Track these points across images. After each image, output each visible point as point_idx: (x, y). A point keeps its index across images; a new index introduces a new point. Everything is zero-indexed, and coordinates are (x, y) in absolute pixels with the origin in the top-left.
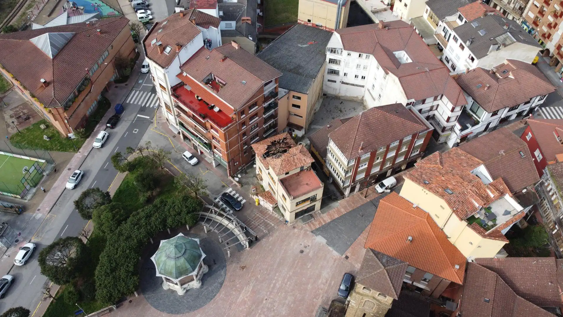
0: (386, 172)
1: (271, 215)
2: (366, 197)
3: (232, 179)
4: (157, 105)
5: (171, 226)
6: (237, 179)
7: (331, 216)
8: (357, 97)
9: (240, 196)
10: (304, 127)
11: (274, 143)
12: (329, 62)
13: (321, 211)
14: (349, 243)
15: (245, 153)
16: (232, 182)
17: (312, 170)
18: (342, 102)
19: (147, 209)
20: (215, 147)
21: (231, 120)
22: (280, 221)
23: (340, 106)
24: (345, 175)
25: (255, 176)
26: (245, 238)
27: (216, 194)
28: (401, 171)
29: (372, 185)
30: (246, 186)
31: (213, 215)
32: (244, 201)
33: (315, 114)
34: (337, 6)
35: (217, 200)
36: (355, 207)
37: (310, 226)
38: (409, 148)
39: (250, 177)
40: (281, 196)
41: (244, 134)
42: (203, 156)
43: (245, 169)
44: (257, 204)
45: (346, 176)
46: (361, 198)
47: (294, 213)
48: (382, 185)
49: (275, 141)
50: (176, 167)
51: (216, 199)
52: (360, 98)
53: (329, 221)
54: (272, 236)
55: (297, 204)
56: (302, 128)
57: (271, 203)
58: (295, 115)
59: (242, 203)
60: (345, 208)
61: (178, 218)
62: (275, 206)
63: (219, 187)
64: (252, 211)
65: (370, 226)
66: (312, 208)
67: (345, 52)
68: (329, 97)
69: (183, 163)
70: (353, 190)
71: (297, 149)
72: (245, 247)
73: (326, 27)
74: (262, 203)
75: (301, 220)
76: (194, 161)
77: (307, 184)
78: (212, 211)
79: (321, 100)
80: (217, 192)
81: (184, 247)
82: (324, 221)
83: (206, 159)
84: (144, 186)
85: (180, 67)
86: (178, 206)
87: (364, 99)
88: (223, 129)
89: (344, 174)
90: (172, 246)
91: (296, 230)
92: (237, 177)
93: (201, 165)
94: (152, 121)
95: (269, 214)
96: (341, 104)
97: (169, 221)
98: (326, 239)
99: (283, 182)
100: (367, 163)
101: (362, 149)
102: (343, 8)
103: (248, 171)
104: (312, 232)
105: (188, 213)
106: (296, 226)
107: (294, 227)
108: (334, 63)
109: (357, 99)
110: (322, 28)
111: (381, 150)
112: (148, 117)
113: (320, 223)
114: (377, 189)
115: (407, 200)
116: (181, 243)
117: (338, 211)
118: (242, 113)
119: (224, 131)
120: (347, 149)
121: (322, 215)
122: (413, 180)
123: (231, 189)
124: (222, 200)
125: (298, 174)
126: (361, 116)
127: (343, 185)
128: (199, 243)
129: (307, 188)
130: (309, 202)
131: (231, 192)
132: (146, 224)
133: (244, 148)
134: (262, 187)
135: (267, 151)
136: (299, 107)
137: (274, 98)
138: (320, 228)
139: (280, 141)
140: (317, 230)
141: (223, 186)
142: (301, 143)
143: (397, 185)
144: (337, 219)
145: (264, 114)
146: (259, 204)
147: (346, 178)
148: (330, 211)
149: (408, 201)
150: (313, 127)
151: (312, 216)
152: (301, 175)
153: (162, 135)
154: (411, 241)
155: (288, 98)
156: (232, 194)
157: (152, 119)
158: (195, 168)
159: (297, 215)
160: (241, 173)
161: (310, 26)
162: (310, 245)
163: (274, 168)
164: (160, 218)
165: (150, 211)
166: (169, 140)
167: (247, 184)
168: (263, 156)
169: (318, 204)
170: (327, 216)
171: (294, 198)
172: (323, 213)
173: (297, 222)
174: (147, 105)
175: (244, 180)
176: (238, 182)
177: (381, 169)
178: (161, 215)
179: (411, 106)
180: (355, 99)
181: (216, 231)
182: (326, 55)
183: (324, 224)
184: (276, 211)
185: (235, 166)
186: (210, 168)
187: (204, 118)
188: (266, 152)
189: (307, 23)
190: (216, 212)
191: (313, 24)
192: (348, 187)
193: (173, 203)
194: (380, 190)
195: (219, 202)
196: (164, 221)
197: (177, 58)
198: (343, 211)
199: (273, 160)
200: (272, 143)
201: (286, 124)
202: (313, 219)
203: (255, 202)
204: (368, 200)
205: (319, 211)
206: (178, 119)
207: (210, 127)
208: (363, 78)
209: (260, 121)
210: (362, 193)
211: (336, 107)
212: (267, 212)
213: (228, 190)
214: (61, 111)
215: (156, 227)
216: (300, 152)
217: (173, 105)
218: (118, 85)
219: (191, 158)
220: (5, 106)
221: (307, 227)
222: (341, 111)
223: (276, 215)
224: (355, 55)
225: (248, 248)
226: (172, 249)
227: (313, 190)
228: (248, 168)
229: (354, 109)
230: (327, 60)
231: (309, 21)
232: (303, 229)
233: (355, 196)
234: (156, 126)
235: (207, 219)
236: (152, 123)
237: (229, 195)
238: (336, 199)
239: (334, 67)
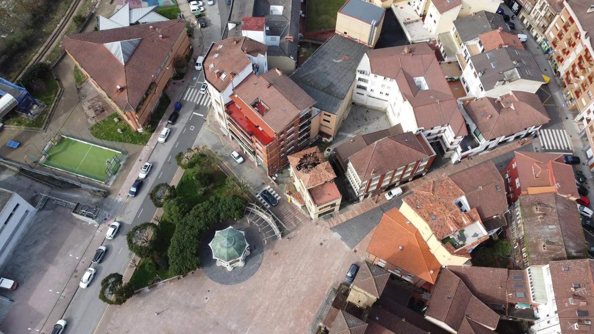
0: (395, 184)
1: (300, 212)
2: (376, 203)
3: (270, 178)
4: (209, 104)
5: (223, 219)
6: (274, 178)
7: (347, 216)
8: (381, 108)
9: (276, 193)
10: (333, 136)
11: (305, 157)
12: (359, 80)
13: (339, 212)
14: (358, 240)
15: (282, 159)
16: (271, 181)
17: (334, 183)
18: (368, 111)
19: (205, 204)
20: (258, 154)
21: (272, 140)
22: (307, 218)
23: (366, 115)
24: (360, 189)
25: (289, 176)
26: (279, 232)
27: (257, 190)
29: (382, 193)
30: (281, 185)
31: (255, 210)
32: (279, 198)
33: (343, 121)
34: (370, 26)
35: (258, 195)
36: (367, 211)
37: (329, 224)
38: (415, 168)
39: (285, 177)
40: (309, 201)
41: (282, 146)
42: (247, 155)
43: (281, 169)
44: (289, 201)
45: (361, 190)
46: (372, 204)
47: (318, 215)
48: (390, 194)
49: (307, 155)
50: (225, 163)
51: (257, 194)
52: (384, 109)
53: (345, 220)
54: (299, 229)
55: (320, 209)
56: (330, 136)
57: (301, 203)
58: (325, 126)
59: (278, 199)
60: (359, 210)
61: (228, 213)
62: (303, 205)
63: (259, 184)
64: (285, 207)
65: (376, 227)
66: (333, 210)
67: (372, 75)
68: (357, 105)
69: (232, 161)
70: (366, 196)
71: (323, 166)
72: (278, 237)
73: (360, 40)
74: (293, 201)
75: (323, 219)
76: (241, 159)
77: (329, 194)
78: (254, 208)
79: (350, 109)
80: (259, 188)
81: (234, 239)
82: (341, 220)
83: (249, 158)
84: (202, 184)
85: (233, 90)
86: (229, 204)
87: (387, 110)
88: (266, 147)
89: (359, 188)
90: (225, 238)
91: (318, 226)
92: (275, 176)
93: (246, 163)
94: (206, 119)
95: (298, 211)
96: (367, 112)
97: (222, 215)
98: (341, 235)
99: (310, 191)
100: (378, 181)
101: (374, 172)
102: (376, 28)
103: (283, 171)
104: (331, 229)
105: (237, 209)
106: (318, 223)
107: (317, 224)
108: (362, 81)
109: (381, 109)
110: (357, 41)
111: (388, 178)
112: (202, 116)
113: (338, 221)
114: (386, 196)
115: (403, 216)
116: (232, 236)
117: (353, 213)
118: (282, 133)
120: (362, 172)
121: (340, 215)
122: (408, 204)
123: (269, 187)
124: (262, 195)
125: (323, 185)
127: (358, 195)
128: (244, 235)
129: (329, 198)
130: (330, 207)
131: (269, 189)
132: (205, 217)
133: (282, 155)
134: (294, 186)
135: (300, 163)
136: (329, 122)
138: (337, 226)
139: (311, 155)
140: (335, 227)
141: (263, 184)
144: (352, 219)
145: (299, 130)
146: (291, 201)
148: (347, 213)
149: (405, 217)
150: (340, 133)
151: (331, 216)
152: (325, 185)
153: (213, 133)
154: (401, 250)
155: (320, 116)
156: (270, 191)
158: (240, 165)
159: (320, 215)
160: (278, 173)
161: (346, 38)
162: (328, 239)
163: (304, 181)
164: (215, 213)
165: (208, 207)
166: (219, 139)
167: (282, 182)
168: (297, 167)
169: (337, 208)
170: (343, 217)
171: (317, 206)
172: (341, 213)
173: (319, 220)
174: (201, 103)
175: (280, 179)
176: (275, 181)
177: (390, 182)
178: (216, 210)
179: (421, 131)
180: (380, 109)
181: (257, 225)
182: (356, 75)
183: (340, 223)
184: (304, 209)
185: (273, 168)
186: (253, 167)
187: (251, 135)
188: (298, 164)
189: (344, 35)
190: (257, 208)
191: (349, 36)
192: (362, 195)
193: (225, 200)
194: (388, 198)
195: (259, 197)
196: (218, 215)
198: (357, 214)
199: (304, 174)
200: (304, 156)
201: (317, 132)
202: (332, 218)
203: (287, 199)
204: (378, 205)
205: (338, 212)
206: (228, 127)
207: (255, 141)
208: (387, 94)
209: (296, 136)
210: (374, 199)
211: (362, 116)
212: (297, 209)
213: (267, 187)
214: (134, 113)
215: (212, 219)
216: (326, 169)
217: (226, 117)
218: (175, 81)
219: (239, 157)
220: (83, 98)
221: (326, 224)
222: (366, 120)
223: (304, 212)
224: (380, 78)
225: (280, 238)
226: (225, 240)
227: (333, 200)
228: (284, 168)
229: (378, 118)
230: (357, 78)
231: (345, 33)
232: (324, 226)
233: (368, 201)
234: (208, 124)
235: (251, 212)
236: (206, 121)
237: (268, 192)
238: (352, 202)
239: (363, 84)
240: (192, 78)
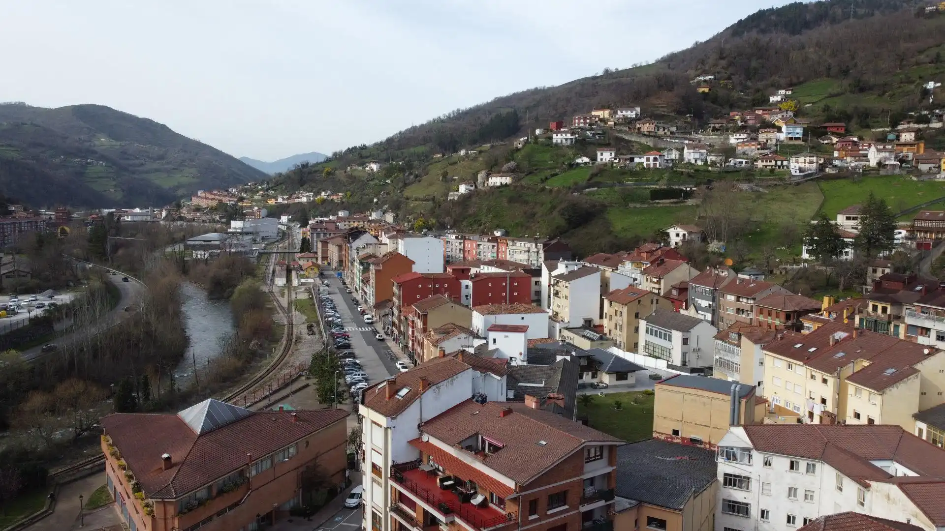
12: (725, 484)
21: (504, 520)
34: (729, 398)
67: (758, 457)
73: (710, 444)
85: (419, 426)
88: (485, 530)
102: (743, 402)
108: (735, 485)
110: (702, 446)
118: (533, 506)
155: (636, 521)
161: (678, 444)
182: (716, 465)
189: (672, 438)
191: (683, 439)
197: (416, 404)
214: (171, 510)
217: (390, 506)
218: (293, 518)
224: (781, 463)
230: (721, 478)
231: (676, 432)
239: (738, 495)
240: (333, 517)
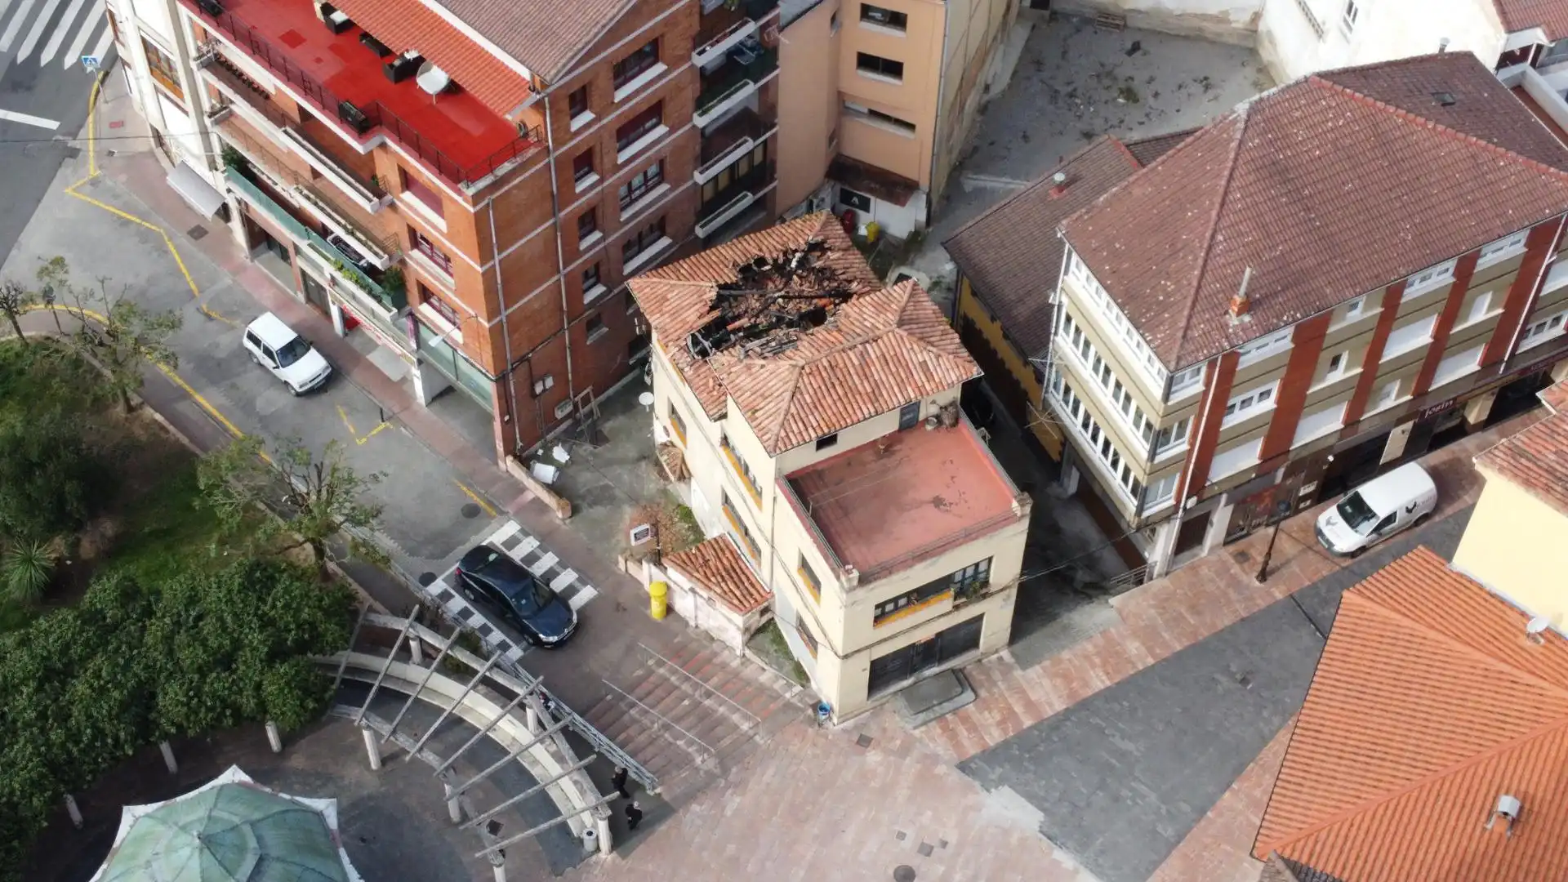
0: (1381, 440)
1: (736, 674)
2: (1263, 576)
3: (518, 472)
4: (100, 53)
5: (179, 727)
6: (547, 472)
7: (1067, 677)
8: (1222, 19)
9: (563, 565)
10: (924, 184)
11: (752, 274)
13: (1013, 654)
14: (1169, 832)
15: (592, 325)
16: (521, 489)
17: (966, 424)
18: (1136, 47)
19: (47, 633)
20: (426, 294)
21: (513, 142)
22: (788, 706)
23: (1127, 68)
24: (1153, 455)
25: (649, 455)
26: (593, 798)
27: (432, 556)
28: (1462, 430)
29: (1297, 511)
30: (599, 511)
31: (415, 672)
32: (586, 594)
33: (983, 109)
35: (437, 587)
36: (1204, 633)
37: (952, 735)
38: (1513, 306)
39: (621, 462)
40: (794, 564)
41: (589, 220)
42: (355, 342)
43: (591, 413)
44: (656, 610)
45: (1158, 459)
46: (1235, 582)
47: (863, 664)
48: (1357, 512)
49: (761, 261)
50: (208, 401)
51: (428, 579)
52: (1240, 20)
53: (1060, 706)
54: (740, 786)
55: (882, 614)
56: (910, 187)
57: (740, 606)
58: (873, 114)
59: (577, 602)
60: (1149, 635)
61: (218, 682)
62: (757, 621)
63: (444, 515)
64: (630, 649)
65: (1283, 737)
66: (966, 637)
68: (1067, 16)
69: (249, 380)
70: (1191, 534)
71: (880, 308)
72: (589, 844)
74: (684, 605)
75: (901, 703)
76: (310, 367)
77: (938, 502)
78: (405, 649)
79: (1020, 35)
80: (440, 545)
81: (252, 843)
82: (1030, 705)
83: (374, 358)
84: (30, 506)
86: (221, 619)
87: (1262, 27)
88: (471, 191)
89: (1142, 448)
90: (183, 838)
91: (873, 757)
92: (548, 459)
93: (349, 389)
94: (75, 144)
95: (724, 666)
96: (1131, 52)
97: (171, 698)
98: (1043, 810)
99: (799, 485)
100: (1275, 387)
101: (1247, 307)
103: (607, 427)
104: (963, 767)
105: (277, 654)
106: (873, 732)
107: (864, 742)
109: (1220, 28)
111: (1355, 316)
112: (52, 125)
113: (1009, 715)
114: (1326, 531)
115: (1493, 596)
116: (236, 820)
117: (1111, 653)
118: (579, 100)
119: (476, 199)
120: (1164, 307)
121: (1018, 673)
122: (1528, 483)
123: (511, 528)
124: (462, 585)
125: (887, 446)
126: (1241, 125)
127: (1140, 509)
128: (333, 822)
129: (938, 524)
130: (945, 603)
131: (512, 543)
132: (42, 716)
133: (589, 297)
134: (687, 514)
135: (716, 314)
136: (894, 69)
137: (756, 19)
138: (1006, 744)
139: (788, 261)
140: (991, 756)
141: (472, 512)
142: (905, 270)
143: (1437, 508)
144: (1108, 695)
145: (701, 105)
146: (669, 610)
147: (1157, 471)
148: (1066, 655)
149: (1503, 601)
150: (971, 182)
151: (961, 679)
152: (902, 449)
153: (127, 223)
154: (1514, 822)
155: (833, 19)
156: (517, 554)
157: (75, 136)
158: (315, 405)
159: (881, 674)
160: (569, 438)
162: (952, 837)
163: (751, 413)
164: (118, 686)
165: (66, 647)
166: (167, 252)
167: (603, 496)
168: (696, 342)
169: (997, 615)
170: (1046, 682)
171: (864, 580)
172: (1024, 662)
173: (877, 711)
174: (47, 56)
175: (585, 479)
176: (551, 488)
177: (1351, 422)
178: (126, 667)
179: (1526, 66)
180: (1210, 27)
181: (430, 757)
183: (1028, 722)
184: (759, 651)
185: (534, 396)
186: (396, 409)
187: (362, 129)
188: (707, 319)
190: (428, 655)
192: (1167, 517)
193: (192, 600)
194: (1343, 537)
195: (445, 596)
196: (143, 699)
198: (1138, 655)
199: (749, 367)
200: (745, 270)
201: (820, 168)
202: (969, 695)
203: (646, 600)
204: (1278, 592)
205: (1005, 654)
206: (216, 134)
207: (394, 179)
209: (678, 149)
210: (1242, 556)
211: (1105, 74)
212: (715, 654)
213: (500, 534)
215: (99, 733)
216: (900, 324)
217: (193, 53)
219: (291, 352)
221: (932, 739)
222: (1130, 95)
223: (767, 675)
225: (605, 854)
226: (186, 851)
227: (969, 536)
228: (609, 408)
229: (1206, 84)
232: (915, 754)
233: (1204, 571)
234: (92, 170)
235: (382, 689)
236: (74, 153)
237: (504, 562)
238: (1097, 588)
